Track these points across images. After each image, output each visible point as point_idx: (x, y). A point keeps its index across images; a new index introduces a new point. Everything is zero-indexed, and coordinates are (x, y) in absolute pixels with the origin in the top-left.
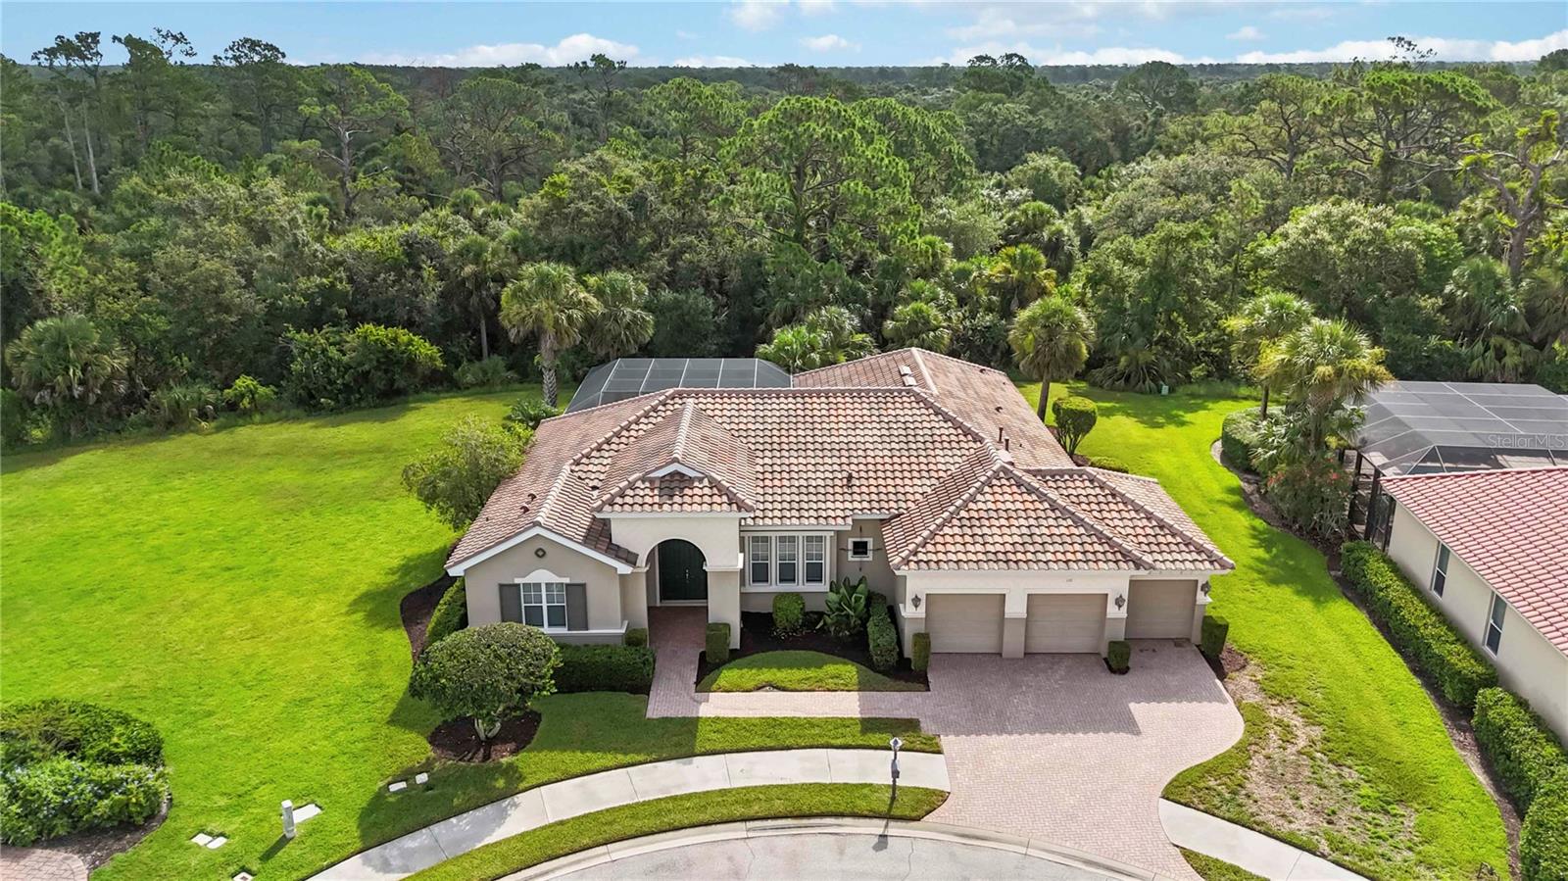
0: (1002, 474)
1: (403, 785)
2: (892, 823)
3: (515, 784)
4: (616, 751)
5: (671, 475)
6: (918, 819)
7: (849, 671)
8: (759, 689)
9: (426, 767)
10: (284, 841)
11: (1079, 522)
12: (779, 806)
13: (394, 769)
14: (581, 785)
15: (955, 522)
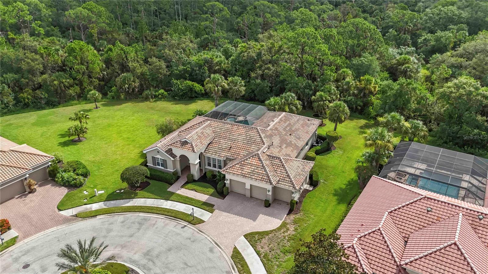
0: (257, 155)
1: (119, 191)
2: (190, 224)
3: (135, 196)
4: (156, 195)
5: (185, 141)
6: (195, 225)
7: (212, 190)
8: (192, 190)
9: (124, 189)
10: (95, 196)
11: (265, 171)
12: (173, 215)
13: (120, 188)
14: (145, 200)
15: (240, 164)
